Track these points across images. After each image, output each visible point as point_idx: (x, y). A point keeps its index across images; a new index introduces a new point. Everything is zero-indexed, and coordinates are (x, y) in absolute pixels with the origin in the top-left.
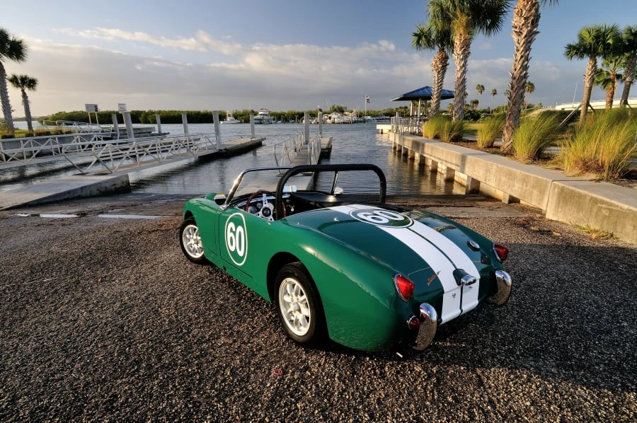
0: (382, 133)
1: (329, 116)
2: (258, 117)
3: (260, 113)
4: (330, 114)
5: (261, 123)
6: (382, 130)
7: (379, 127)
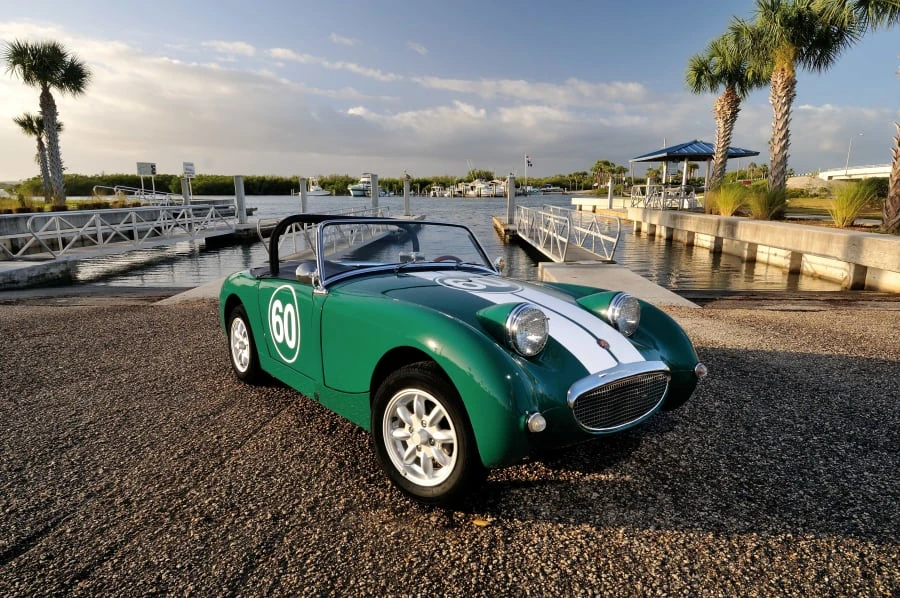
0: (580, 210)
1: (471, 184)
2: (360, 186)
3: (363, 180)
4: (470, 181)
5: (364, 196)
6: (581, 206)
7: (575, 201)
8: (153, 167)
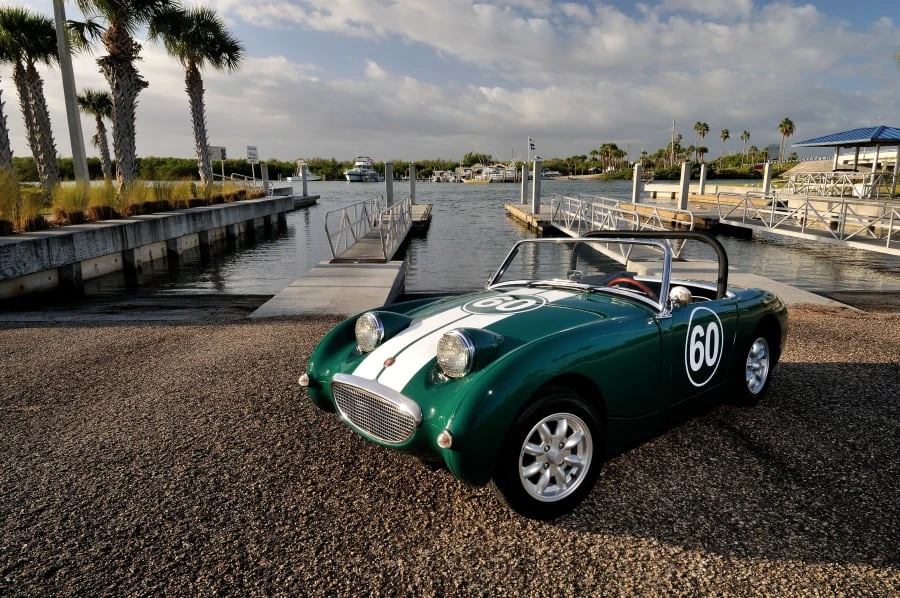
2: (356, 170)
3: (357, 164)
4: (471, 166)
8: (223, 151)
